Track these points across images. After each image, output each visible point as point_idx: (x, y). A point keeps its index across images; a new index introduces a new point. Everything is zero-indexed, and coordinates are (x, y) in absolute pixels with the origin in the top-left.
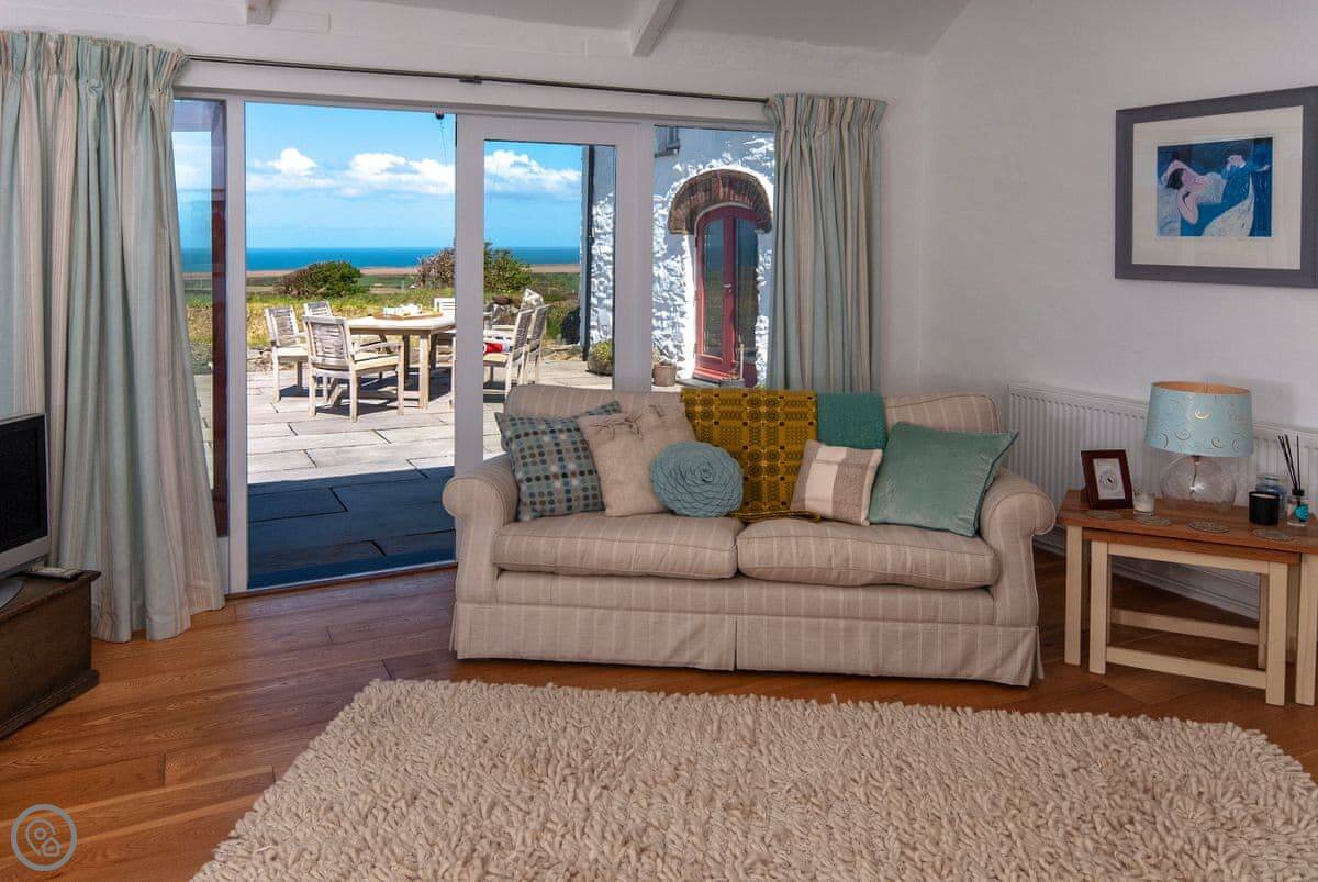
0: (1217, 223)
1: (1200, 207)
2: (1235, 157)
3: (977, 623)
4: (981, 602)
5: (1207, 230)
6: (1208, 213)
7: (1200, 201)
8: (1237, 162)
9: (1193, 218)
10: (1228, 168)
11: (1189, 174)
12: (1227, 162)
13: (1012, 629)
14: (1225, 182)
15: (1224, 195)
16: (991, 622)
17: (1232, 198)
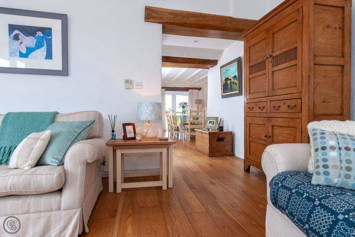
0: (33, 54)
1: (27, 48)
2: (39, 32)
3: (52, 210)
4: (54, 199)
5: (30, 56)
6: (30, 50)
7: (26, 46)
8: (40, 34)
9: (24, 51)
10: (37, 36)
11: (21, 35)
12: (36, 34)
13: (69, 211)
14: (36, 40)
15: (36, 44)
16: (59, 209)
17: (38, 46)
